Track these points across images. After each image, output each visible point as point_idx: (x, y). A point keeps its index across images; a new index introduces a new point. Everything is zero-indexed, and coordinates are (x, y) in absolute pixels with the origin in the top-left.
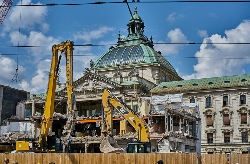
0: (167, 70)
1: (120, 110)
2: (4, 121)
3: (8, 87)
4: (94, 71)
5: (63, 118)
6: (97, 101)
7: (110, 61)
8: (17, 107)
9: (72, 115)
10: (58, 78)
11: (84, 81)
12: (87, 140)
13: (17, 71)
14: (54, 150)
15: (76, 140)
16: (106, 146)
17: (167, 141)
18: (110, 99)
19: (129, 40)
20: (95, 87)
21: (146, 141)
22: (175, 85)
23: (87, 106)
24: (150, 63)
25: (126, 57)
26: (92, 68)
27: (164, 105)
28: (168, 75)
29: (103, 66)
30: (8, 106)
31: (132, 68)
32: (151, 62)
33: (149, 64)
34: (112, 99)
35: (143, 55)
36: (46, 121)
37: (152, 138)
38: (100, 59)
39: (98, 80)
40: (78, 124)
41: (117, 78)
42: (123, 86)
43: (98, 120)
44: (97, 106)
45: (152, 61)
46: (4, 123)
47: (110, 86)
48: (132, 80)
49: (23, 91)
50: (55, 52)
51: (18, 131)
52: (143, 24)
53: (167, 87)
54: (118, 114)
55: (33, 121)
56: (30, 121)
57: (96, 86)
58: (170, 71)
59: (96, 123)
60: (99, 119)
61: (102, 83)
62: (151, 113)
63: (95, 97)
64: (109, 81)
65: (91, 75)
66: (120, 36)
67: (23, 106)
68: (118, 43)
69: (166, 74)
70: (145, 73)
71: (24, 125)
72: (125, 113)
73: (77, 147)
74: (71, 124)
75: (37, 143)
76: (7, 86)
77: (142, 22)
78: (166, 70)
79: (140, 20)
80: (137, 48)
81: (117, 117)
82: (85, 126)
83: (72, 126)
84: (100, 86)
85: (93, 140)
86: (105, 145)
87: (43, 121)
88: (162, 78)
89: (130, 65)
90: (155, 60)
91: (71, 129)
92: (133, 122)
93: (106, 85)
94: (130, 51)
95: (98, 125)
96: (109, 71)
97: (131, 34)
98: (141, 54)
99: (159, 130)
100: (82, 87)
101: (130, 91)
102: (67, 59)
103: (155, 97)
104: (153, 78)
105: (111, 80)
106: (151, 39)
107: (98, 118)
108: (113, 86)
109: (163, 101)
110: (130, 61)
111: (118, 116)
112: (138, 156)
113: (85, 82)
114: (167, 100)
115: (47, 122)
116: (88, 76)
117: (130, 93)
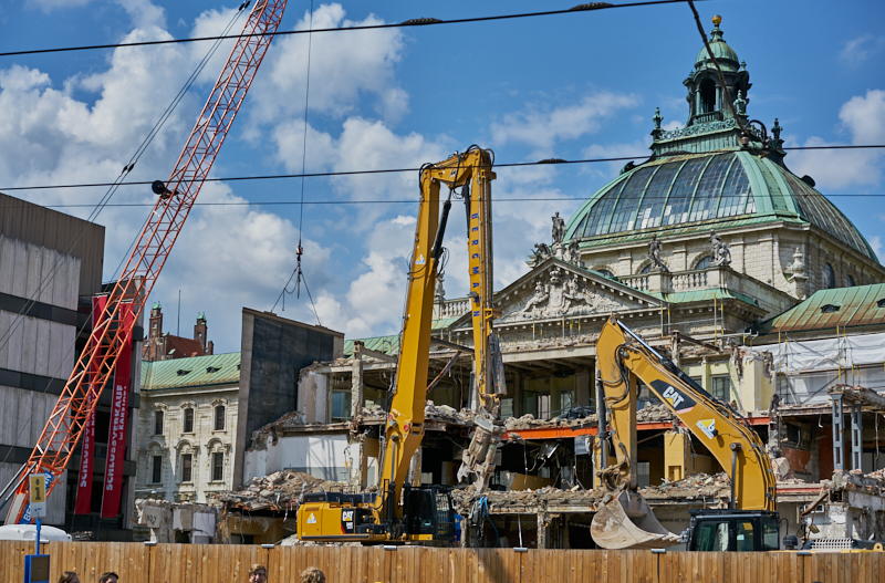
0: (838, 245)
1: (664, 395)
2: (258, 432)
3: (271, 314)
4: (567, 253)
5: (459, 423)
6: (578, 361)
7: (622, 215)
8: (300, 385)
9: (490, 412)
10: (441, 282)
11: (531, 291)
12: (546, 501)
13: (299, 259)
14: (429, 537)
15: (506, 502)
16: (615, 524)
17: (840, 508)
18: (625, 354)
19: (694, 135)
20: (571, 312)
21: (761, 506)
22: (869, 300)
23: (543, 380)
24: (771, 218)
25: (681, 200)
26: (558, 241)
27: (828, 374)
28: (842, 263)
29: (598, 233)
30: (270, 381)
31: (708, 240)
32: (778, 216)
33: (770, 223)
34: (632, 355)
35: (744, 192)
36: (399, 433)
37: (783, 495)
38: (588, 209)
39: (581, 285)
40: (511, 444)
41: (650, 278)
42: (674, 308)
43: (582, 431)
44: (580, 378)
45: (779, 212)
46: (258, 439)
47: (624, 307)
48: (705, 282)
49: (320, 327)
50: (429, 190)
51: (304, 470)
52: (745, 75)
53: (837, 308)
54: (656, 407)
55: (356, 434)
56: (346, 432)
57: (575, 309)
58: (848, 246)
59: (577, 440)
60: (587, 425)
61: (597, 296)
62: (778, 405)
63: (570, 347)
64: (622, 287)
65: (554, 268)
66: (659, 125)
67: (320, 381)
68: (652, 148)
69: (834, 260)
70: (754, 255)
71: (323, 446)
72: (681, 406)
73: (508, 525)
74: (487, 444)
75: (368, 512)
76: (266, 313)
77: (741, 69)
78: (834, 242)
79: (733, 62)
80: (722, 167)
81: (651, 419)
82: (536, 452)
83: (490, 451)
84: (588, 308)
85: (566, 502)
86: (610, 523)
87: (389, 435)
88: (819, 276)
89: (699, 228)
90: (792, 210)
91: (487, 463)
92: (711, 436)
93: (610, 302)
94: (697, 178)
95: (583, 448)
96: (619, 252)
97: (700, 116)
98: (739, 187)
99: (809, 467)
100: (522, 312)
101: (700, 325)
102: (472, 213)
103: (794, 346)
104: (785, 274)
105: (629, 285)
106: (776, 131)
107: (583, 421)
108: (636, 307)
109: (823, 358)
110: (699, 213)
111: (656, 416)
112: (734, 563)
113: (533, 295)
114: (839, 356)
115: (405, 438)
116: (547, 272)
117: (699, 330)
